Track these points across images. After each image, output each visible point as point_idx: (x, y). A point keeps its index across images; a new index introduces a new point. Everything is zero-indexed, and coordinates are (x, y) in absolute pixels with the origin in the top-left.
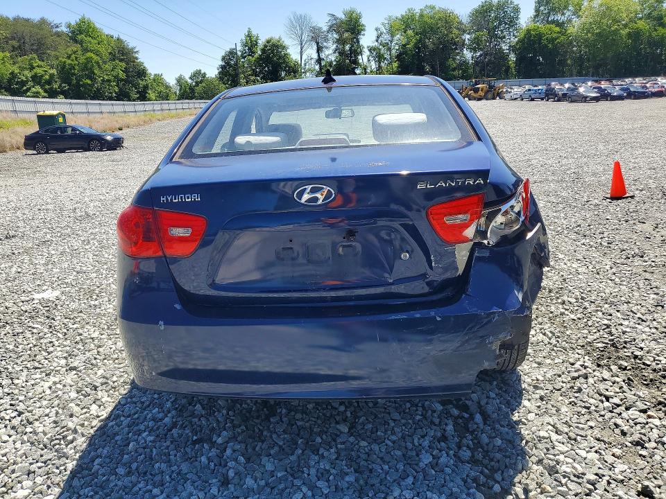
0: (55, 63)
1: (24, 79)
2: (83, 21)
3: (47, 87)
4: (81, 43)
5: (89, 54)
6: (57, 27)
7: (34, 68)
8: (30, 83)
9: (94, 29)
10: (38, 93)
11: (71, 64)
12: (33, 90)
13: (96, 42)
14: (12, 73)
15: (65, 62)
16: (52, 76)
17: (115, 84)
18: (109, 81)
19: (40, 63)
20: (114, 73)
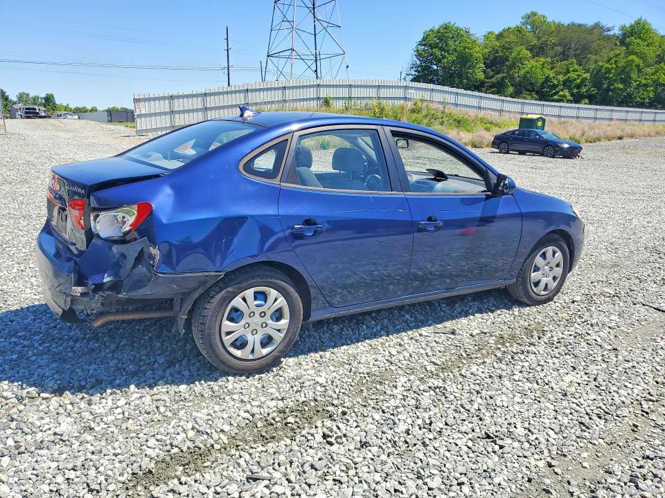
0: (592, 66)
1: (556, 82)
2: (638, 23)
3: (575, 91)
4: (627, 45)
5: (633, 57)
6: (609, 30)
7: (569, 73)
8: (561, 87)
9: (648, 31)
10: (564, 96)
11: (608, 68)
12: (561, 93)
13: (645, 43)
14: (548, 77)
15: (602, 66)
16: (584, 80)
17: (652, 89)
18: (646, 85)
19: (576, 67)
20: (655, 77)
